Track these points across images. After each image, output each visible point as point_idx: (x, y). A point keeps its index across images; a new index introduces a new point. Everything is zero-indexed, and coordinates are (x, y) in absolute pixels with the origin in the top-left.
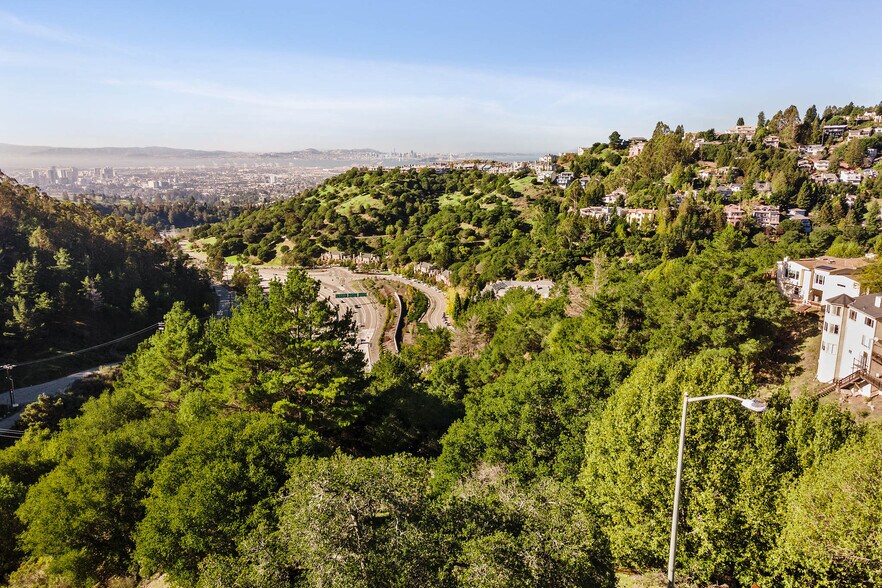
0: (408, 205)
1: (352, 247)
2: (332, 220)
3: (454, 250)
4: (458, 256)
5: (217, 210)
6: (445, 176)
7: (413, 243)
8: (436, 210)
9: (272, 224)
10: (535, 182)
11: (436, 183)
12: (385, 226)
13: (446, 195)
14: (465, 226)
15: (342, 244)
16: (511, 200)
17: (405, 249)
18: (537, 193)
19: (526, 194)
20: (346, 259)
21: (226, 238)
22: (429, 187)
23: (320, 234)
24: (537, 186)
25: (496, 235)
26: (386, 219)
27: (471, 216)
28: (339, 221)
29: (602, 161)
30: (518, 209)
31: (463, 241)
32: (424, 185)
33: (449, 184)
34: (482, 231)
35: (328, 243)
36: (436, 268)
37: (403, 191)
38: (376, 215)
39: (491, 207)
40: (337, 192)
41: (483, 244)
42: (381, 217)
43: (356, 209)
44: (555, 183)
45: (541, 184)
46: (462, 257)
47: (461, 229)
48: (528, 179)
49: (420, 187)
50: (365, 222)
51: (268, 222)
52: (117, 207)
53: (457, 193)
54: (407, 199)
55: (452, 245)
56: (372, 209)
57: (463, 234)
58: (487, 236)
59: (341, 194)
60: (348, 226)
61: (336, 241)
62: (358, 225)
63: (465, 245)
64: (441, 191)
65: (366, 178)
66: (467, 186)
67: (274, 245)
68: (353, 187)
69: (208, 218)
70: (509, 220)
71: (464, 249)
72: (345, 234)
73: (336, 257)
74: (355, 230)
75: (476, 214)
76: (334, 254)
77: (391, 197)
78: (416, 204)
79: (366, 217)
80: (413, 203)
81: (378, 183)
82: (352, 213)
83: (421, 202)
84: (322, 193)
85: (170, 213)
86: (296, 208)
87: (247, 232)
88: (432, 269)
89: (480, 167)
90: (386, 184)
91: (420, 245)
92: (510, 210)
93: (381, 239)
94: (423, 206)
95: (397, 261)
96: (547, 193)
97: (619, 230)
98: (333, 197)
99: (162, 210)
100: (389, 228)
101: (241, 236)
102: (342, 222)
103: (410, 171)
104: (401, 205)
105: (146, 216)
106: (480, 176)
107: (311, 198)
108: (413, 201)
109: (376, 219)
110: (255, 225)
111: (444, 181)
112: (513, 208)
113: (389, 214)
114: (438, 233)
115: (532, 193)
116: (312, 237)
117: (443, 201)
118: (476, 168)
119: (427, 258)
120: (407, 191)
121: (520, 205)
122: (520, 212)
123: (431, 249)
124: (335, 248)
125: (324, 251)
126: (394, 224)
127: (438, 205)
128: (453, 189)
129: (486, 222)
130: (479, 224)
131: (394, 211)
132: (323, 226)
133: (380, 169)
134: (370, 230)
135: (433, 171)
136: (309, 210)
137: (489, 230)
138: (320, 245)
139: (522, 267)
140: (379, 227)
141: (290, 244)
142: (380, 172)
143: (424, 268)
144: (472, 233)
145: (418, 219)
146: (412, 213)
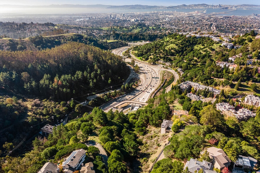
0: (185, 48)
1: (166, 59)
2: (164, 51)
3: (189, 66)
4: (189, 68)
5: (145, 35)
6: (198, 39)
7: (180, 61)
8: (192, 50)
9: (151, 49)
10: (220, 46)
11: (195, 41)
12: (177, 54)
13: (197, 45)
14: (195, 58)
15: (164, 58)
16: (211, 51)
17: (178, 63)
18: (219, 50)
19: (216, 50)
20: (164, 63)
21: (139, 52)
22: (193, 42)
23: (160, 54)
24: (221, 48)
25: (202, 62)
26: (177, 52)
27: (197, 56)
28: (165, 51)
29: (246, 40)
30: (212, 54)
31: (192, 63)
32: (191, 42)
33: (199, 42)
34: (199, 60)
35: (161, 58)
36: (182, 70)
37: (184, 44)
38: (175, 51)
39: (204, 53)
40: (169, 40)
41: (198, 64)
42: (176, 51)
43: (170, 48)
44: (226, 47)
45: (222, 47)
46: (190, 68)
47: (194, 59)
48: (219, 44)
49: (190, 42)
50: (172, 52)
51: (150, 48)
52: (121, 34)
53: (200, 45)
54: (185, 46)
55: (189, 64)
56: (174, 49)
57: (193, 61)
58: (200, 62)
59: (170, 41)
60: (167, 53)
61: (163, 57)
62: (170, 53)
63: (192, 65)
64: (196, 44)
65: (178, 37)
66: (204, 43)
67: (149, 56)
68: (174, 39)
69: (142, 38)
70: (207, 58)
71: (191, 66)
72: (166, 56)
73: (161, 62)
74: (169, 54)
75: (199, 55)
76: (161, 61)
77: (181, 46)
78: (187, 48)
79: (172, 51)
80: (186, 48)
81: (179, 40)
82: (169, 49)
83: (189, 47)
84: (166, 40)
85: (133, 36)
86: (158, 44)
87: (145, 51)
88: (181, 71)
89: (210, 36)
90: (180, 41)
91: (181, 63)
92: (209, 55)
93: (175, 58)
94: (188, 49)
95: (175, 66)
96: (223, 50)
97: (224, 71)
98: (168, 42)
99: (131, 35)
100: (178, 55)
101: (143, 51)
102: (166, 52)
103: (188, 37)
104: (183, 48)
105: (127, 37)
106: (209, 40)
107: (162, 41)
108: (186, 47)
109: (175, 52)
110: (147, 49)
111: (197, 41)
112: (210, 54)
113: (179, 51)
114: (187, 59)
115: (217, 50)
116: (158, 55)
117: (196, 47)
118: (209, 37)
119: (181, 67)
120: (185, 44)
121: (213, 53)
122: (212, 56)
123: (183, 65)
124: (162, 59)
125: (160, 60)
126: (179, 53)
127: (193, 48)
128: (199, 44)
129: (201, 58)
130: (198, 58)
131: (180, 50)
132: (161, 52)
133: (182, 34)
134: (173, 54)
135: (196, 37)
136: (161, 45)
137: (201, 60)
138: (159, 58)
139: (196, 77)
140: (175, 54)
141: (152, 57)
142: (182, 35)
143: (179, 70)
144: (196, 61)
145: (186, 53)
146: (185, 51)
